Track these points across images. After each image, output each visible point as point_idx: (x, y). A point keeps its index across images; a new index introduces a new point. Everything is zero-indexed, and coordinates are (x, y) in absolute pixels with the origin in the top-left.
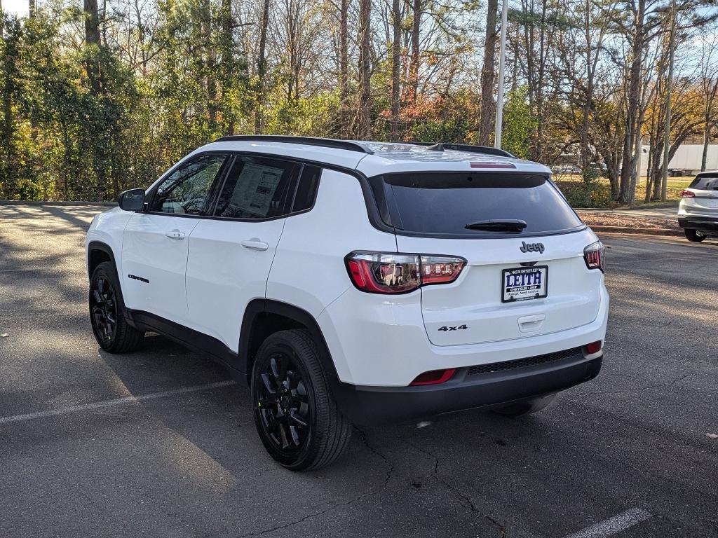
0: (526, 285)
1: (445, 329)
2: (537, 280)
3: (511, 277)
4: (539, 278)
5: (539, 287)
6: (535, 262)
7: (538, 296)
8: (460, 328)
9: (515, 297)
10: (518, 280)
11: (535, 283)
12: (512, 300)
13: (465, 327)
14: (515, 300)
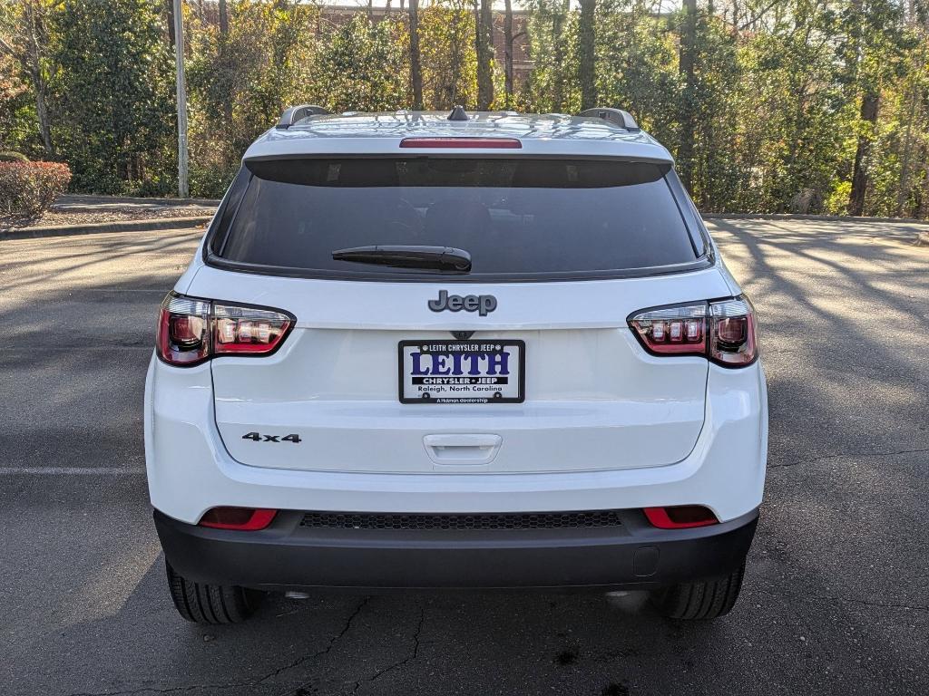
0: (466, 374)
1: (256, 438)
2: (498, 368)
3: (423, 358)
4: (504, 363)
5: (503, 381)
6: (472, 332)
7: (497, 399)
8: (285, 439)
9: (433, 394)
10: (443, 364)
11: (491, 371)
12: (427, 399)
13: (296, 439)
14: (434, 401)
